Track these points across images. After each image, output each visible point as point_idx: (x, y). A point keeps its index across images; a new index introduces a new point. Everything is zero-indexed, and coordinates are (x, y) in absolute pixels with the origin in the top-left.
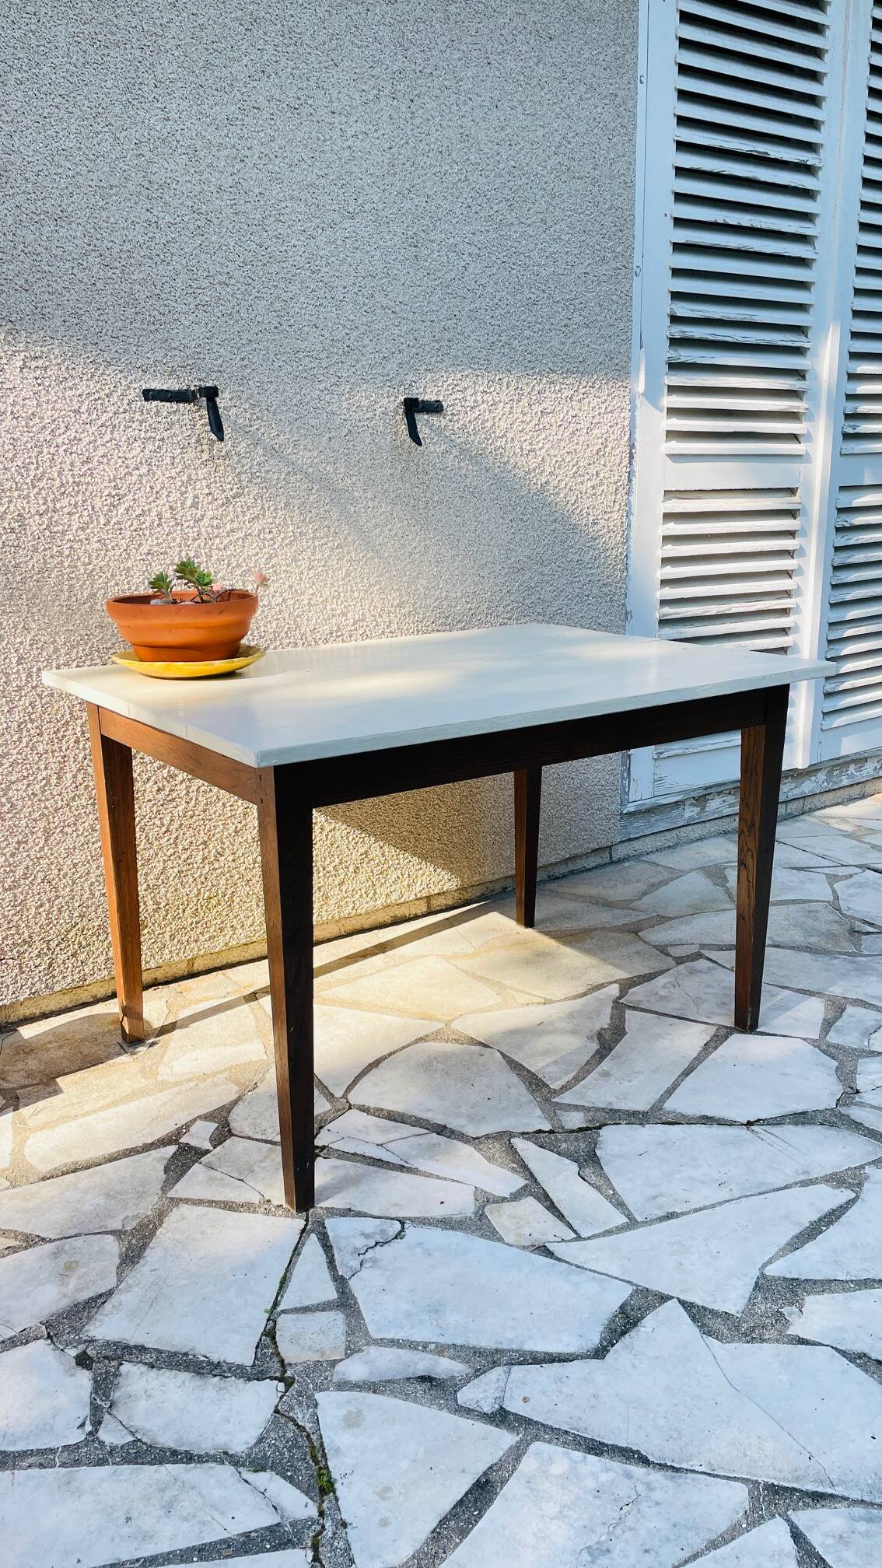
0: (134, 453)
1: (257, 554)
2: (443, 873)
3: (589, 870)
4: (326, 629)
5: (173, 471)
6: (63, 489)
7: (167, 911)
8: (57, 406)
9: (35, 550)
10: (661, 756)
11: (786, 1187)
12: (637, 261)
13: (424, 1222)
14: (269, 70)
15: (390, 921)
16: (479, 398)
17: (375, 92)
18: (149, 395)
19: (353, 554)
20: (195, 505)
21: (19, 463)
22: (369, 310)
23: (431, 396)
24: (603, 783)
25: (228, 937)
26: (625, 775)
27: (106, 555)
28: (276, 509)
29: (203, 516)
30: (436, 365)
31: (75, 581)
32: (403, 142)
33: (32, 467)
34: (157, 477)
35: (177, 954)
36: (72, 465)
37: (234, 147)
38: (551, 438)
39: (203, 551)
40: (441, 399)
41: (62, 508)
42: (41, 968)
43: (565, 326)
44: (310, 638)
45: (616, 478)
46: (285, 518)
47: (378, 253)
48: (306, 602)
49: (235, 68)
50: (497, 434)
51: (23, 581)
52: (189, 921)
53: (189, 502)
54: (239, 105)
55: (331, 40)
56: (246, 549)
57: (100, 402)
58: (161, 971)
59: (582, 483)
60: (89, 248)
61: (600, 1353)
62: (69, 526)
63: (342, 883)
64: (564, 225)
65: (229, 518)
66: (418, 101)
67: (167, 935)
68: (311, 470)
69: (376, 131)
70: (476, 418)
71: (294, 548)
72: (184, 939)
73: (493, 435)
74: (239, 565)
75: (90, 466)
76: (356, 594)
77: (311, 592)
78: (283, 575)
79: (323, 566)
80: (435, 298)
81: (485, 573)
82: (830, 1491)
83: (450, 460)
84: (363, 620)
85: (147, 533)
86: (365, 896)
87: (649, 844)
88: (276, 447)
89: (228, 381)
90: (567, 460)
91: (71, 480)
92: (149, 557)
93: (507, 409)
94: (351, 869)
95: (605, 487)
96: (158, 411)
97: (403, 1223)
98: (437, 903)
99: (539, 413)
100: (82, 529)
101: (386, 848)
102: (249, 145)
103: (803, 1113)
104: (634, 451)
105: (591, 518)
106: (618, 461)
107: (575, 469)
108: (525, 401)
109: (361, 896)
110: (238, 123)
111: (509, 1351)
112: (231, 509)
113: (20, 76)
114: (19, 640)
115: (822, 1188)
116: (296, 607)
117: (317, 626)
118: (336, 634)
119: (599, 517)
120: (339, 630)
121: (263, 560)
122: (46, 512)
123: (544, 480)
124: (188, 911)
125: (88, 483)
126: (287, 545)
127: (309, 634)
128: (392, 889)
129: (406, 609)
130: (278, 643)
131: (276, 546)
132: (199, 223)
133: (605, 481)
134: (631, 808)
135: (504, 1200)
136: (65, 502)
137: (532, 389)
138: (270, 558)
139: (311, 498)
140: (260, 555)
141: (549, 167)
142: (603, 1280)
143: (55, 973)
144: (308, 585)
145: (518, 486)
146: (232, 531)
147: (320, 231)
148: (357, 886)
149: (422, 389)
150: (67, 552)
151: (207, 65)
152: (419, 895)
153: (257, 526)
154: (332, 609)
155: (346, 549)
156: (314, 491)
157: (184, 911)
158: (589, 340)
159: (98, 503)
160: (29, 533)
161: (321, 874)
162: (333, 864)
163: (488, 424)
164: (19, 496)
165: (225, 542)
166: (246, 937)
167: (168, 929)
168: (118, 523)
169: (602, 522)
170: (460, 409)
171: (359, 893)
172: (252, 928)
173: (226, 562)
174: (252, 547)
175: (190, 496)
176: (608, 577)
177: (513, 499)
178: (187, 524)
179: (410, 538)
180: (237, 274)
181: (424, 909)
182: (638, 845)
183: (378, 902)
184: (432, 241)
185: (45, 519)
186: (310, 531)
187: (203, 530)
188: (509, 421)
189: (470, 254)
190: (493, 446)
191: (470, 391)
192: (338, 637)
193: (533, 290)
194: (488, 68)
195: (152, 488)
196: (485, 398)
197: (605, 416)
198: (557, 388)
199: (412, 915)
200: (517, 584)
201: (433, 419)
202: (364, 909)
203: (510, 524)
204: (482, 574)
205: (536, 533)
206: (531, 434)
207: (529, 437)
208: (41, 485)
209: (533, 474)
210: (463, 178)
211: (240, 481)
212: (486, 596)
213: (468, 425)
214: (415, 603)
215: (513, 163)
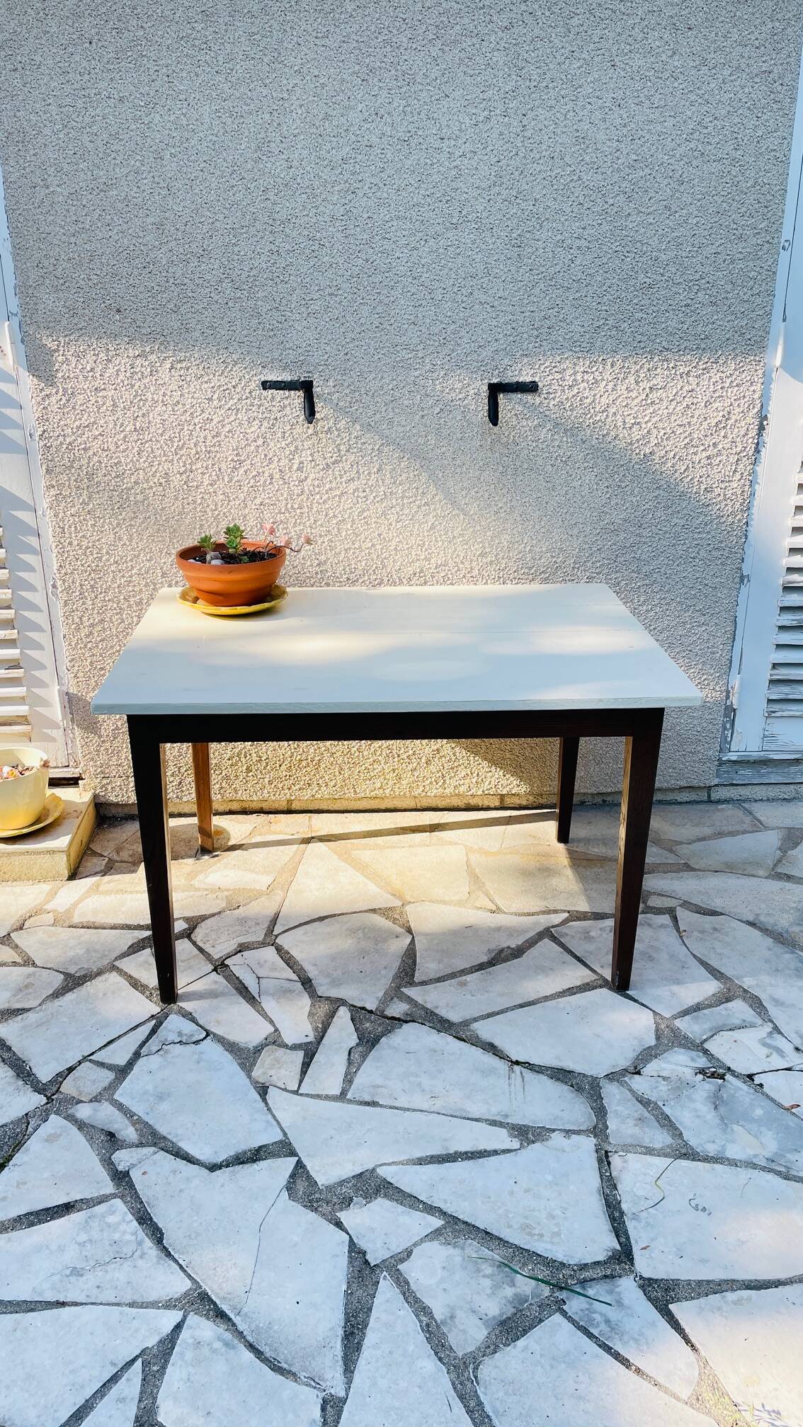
0: (253, 429)
1: (352, 508)
2: (512, 779)
3: (680, 803)
4: (411, 570)
5: (283, 443)
6: (197, 456)
7: (267, 763)
8: (196, 396)
9: (177, 499)
10: (773, 715)
11: (477, 1120)
12: (786, 233)
13: (220, 1040)
14: (382, 112)
15: (463, 807)
16: (579, 377)
17: (486, 113)
18: (266, 385)
19: (439, 512)
20: (300, 469)
21: (167, 437)
22: (468, 307)
23: (526, 378)
24: (699, 729)
25: (314, 791)
26: (728, 726)
27: (228, 504)
28: (369, 474)
29: (306, 478)
30: (534, 350)
31: (205, 522)
32: (512, 154)
33: (176, 440)
34: (270, 447)
35: (274, 795)
36: (205, 438)
37: (346, 182)
38: (660, 412)
39: (305, 504)
40: (537, 380)
41: (197, 469)
42: (174, 784)
43: (685, 306)
44: (395, 577)
45: (739, 449)
46: (377, 480)
47: (480, 256)
48: (393, 548)
49: (352, 114)
50: (597, 410)
51: (167, 520)
52: (284, 774)
53: (295, 467)
54: (353, 146)
55: (443, 74)
56: (342, 504)
57: (227, 391)
58: (266, 803)
59: (695, 454)
60: (223, 276)
61: (213, 1168)
62: (202, 482)
63: (414, 770)
64: (692, 209)
65: (328, 480)
66: (530, 115)
67: (266, 780)
68: (403, 442)
69: (484, 148)
70: (574, 396)
71: (384, 504)
72: (280, 786)
73: (592, 411)
74: (335, 516)
75: (219, 439)
76: (440, 543)
77: (398, 540)
78: (373, 526)
79: (411, 520)
80: (536, 291)
81: (575, 531)
82: (232, 1316)
83: (543, 433)
84: (445, 565)
85: (261, 489)
86: (434, 783)
87: (760, 792)
88: (373, 424)
89: (333, 372)
90: (677, 433)
91: (204, 449)
92: (262, 507)
93: (611, 385)
95: (724, 457)
96: (273, 397)
97: (207, 1035)
98: (508, 801)
99: (648, 390)
100: (211, 485)
101: (457, 749)
102: (360, 178)
103: (570, 1072)
104: (765, 423)
105: (703, 487)
106: (742, 433)
107: (688, 439)
108: (632, 379)
109: (431, 783)
110: (352, 161)
111: (170, 1141)
112: (330, 472)
113: (173, 151)
114: (163, 561)
115: (504, 1132)
116: (384, 550)
117: (402, 567)
119: (714, 486)
121: (357, 513)
122: (185, 472)
123: (648, 451)
124: (283, 767)
125: (217, 452)
126: (378, 502)
127: (394, 573)
128: (462, 782)
129: (489, 559)
130: (366, 578)
131: (368, 502)
132: (313, 248)
133: (724, 452)
134: (733, 756)
135: (286, 1046)
136: (199, 465)
137: (641, 367)
138: (364, 511)
139: (402, 464)
140: (354, 509)
141: (677, 156)
142: (271, 1125)
143: (184, 789)
144: (395, 534)
145: (617, 456)
146: (330, 489)
147: (423, 243)
148: (428, 775)
149: (517, 373)
150: (199, 501)
151: (327, 117)
152: (486, 792)
153: (352, 486)
154: (416, 555)
155: (433, 507)
156: (405, 459)
157: (280, 766)
158: (715, 317)
159: (224, 466)
160: (172, 486)
161: (396, 760)
162: (407, 754)
163: (588, 401)
164: (166, 460)
165: (325, 497)
166: (329, 794)
167: (268, 776)
168: (238, 481)
169: (717, 491)
170: (557, 388)
171: (430, 780)
172: (334, 789)
173: (324, 513)
174: (347, 503)
175: (296, 462)
176: (721, 542)
177: (611, 468)
178: (293, 483)
179: (496, 499)
180: (345, 286)
181: (497, 804)
182: (745, 792)
183: (446, 791)
184: (538, 240)
185: (184, 477)
186: (399, 492)
187: (306, 488)
188: (611, 398)
189: (579, 248)
190: (591, 421)
191: (570, 372)
194: (612, 71)
195: (266, 455)
196: (585, 378)
197: (730, 390)
198: (672, 365)
199: (484, 806)
200: (610, 543)
201: (529, 397)
202: (434, 793)
203: (606, 490)
204: (570, 533)
205: (635, 499)
206: (636, 409)
207: (633, 412)
208: (182, 453)
209: (636, 445)
210: (575, 178)
211: (339, 451)
212: (574, 552)
213: (565, 402)
214: (498, 554)
215: (634, 157)
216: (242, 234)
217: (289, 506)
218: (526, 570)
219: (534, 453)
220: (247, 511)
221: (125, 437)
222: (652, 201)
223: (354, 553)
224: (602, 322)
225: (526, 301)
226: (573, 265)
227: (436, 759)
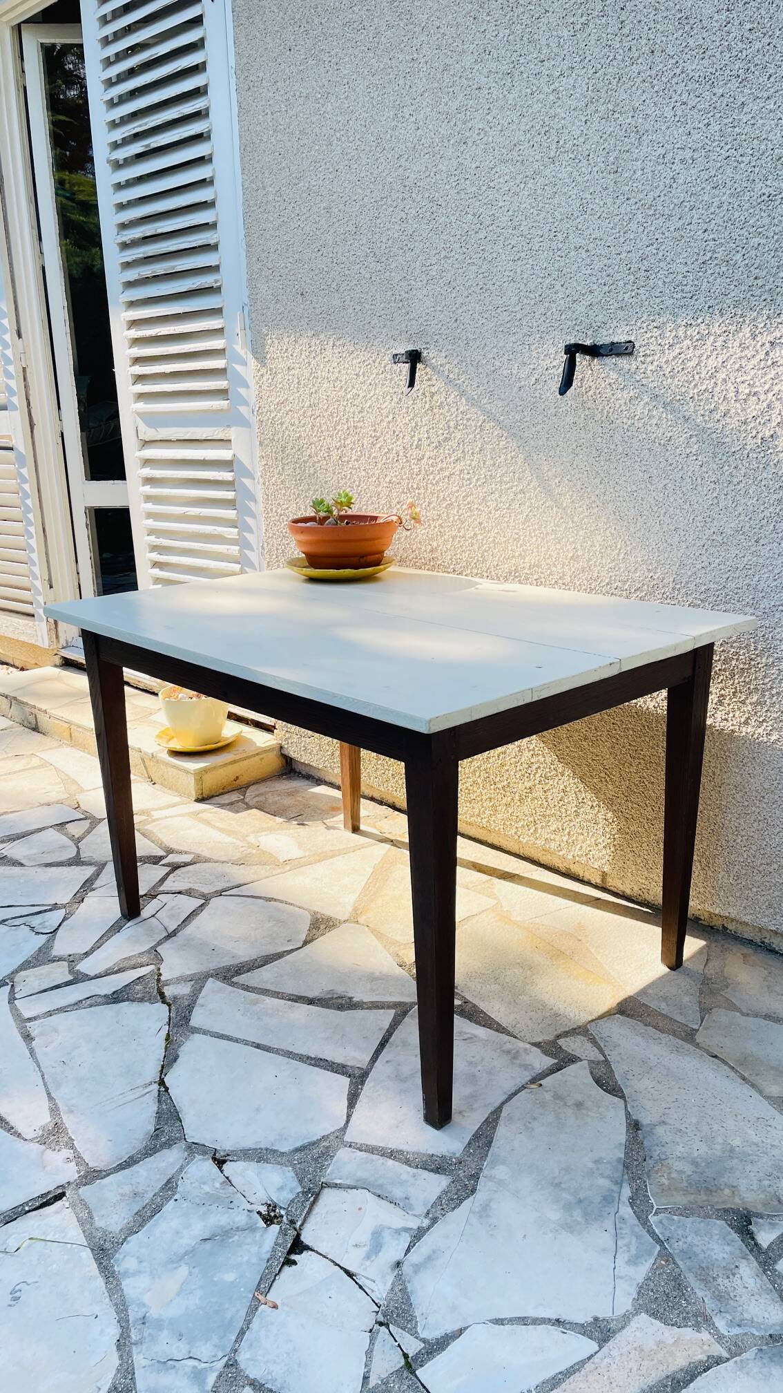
0: (386, 404)
1: (458, 491)
5: (407, 418)
6: (348, 431)
8: (349, 372)
15: (563, 870)
16: (681, 333)
18: (395, 359)
19: (533, 501)
20: (418, 447)
21: (329, 413)
22: (563, 254)
23: (621, 337)
28: (472, 453)
29: (423, 456)
30: (631, 300)
33: (335, 415)
34: (398, 423)
35: (397, 791)
36: (354, 413)
37: (459, 132)
39: (422, 484)
40: (632, 339)
41: (348, 444)
44: (493, 573)
48: (492, 539)
49: (465, 58)
53: (415, 444)
54: (465, 96)
56: (450, 486)
57: (369, 367)
60: (369, 251)
67: (392, 773)
68: (502, 418)
69: (582, 60)
70: (675, 358)
71: (485, 489)
73: (697, 377)
74: (444, 499)
77: (496, 530)
78: (476, 513)
79: (508, 509)
83: (639, 409)
84: (538, 566)
86: (527, 828)
88: (476, 397)
93: (720, 341)
94: (517, 798)
96: (402, 372)
98: (610, 883)
99: (768, 345)
108: (746, 330)
109: (523, 826)
110: (464, 109)
112: (442, 451)
116: (485, 542)
117: (500, 563)
118: (514, 575)
120: (516, 570)
122: (340, 446)
123: (768, 434)
125: (361, 427)
126: (480, 486)
129: (581, 564)
130: (469, 571)
131: (471, 486)
135: (72, 968)
136: (349, 440)
137: (759, 314)
138: (467, 496)
139: (502, 443)
140: (460, 493)
144: (494, 524)
145: (727, 440)
146: (441, 469)
147: (523, 186)
149: (611, 331)
153: (459, 467)
155: (528, 495)
156: (503, 438)
160: (332, 461)
161: (492, 787)
163: (692, 364)
165: (437, 478)
168: (375, 457)
170: (656, 348)
174: (455, 484)
175: (416, 439)
177: (720, 456)
178: (413, 461)
180: (456, 246)
184: (637, 160)
185: (340, 451)
186: (498, 475)
187: (423, 467)
188: (720, 360)
189: (682, 161)
190: (695, 391)
191: (670, 326)
192: (516, 577)
193: (768, 183)
195: (394, 432)
196: (688, 333)
199: (585, 879)
200: (717, 561)
201: (623, 362)
202: (529, 842)
203: (712, 485)
204: (669, 541)
205: (751, 501)
206: (752, 373)
207: (749, 378)
208: (338, 428)
209: (752, 425)
210: (678, 71)
211: (449, 427)
212: (673, 567)
213: (665, 367)
214: (590, 560)
215: (749, 26)
216: (382, 206)
217: (410, 486)
218: (620, 584)
219: (629, 434)
220: (380, 489)
221: (304, 413)
222: (772, 80)
223: (459, 542)
224: (709, 255)
225: (622, 240)
226: (675, 185)
227: (529, 800)
